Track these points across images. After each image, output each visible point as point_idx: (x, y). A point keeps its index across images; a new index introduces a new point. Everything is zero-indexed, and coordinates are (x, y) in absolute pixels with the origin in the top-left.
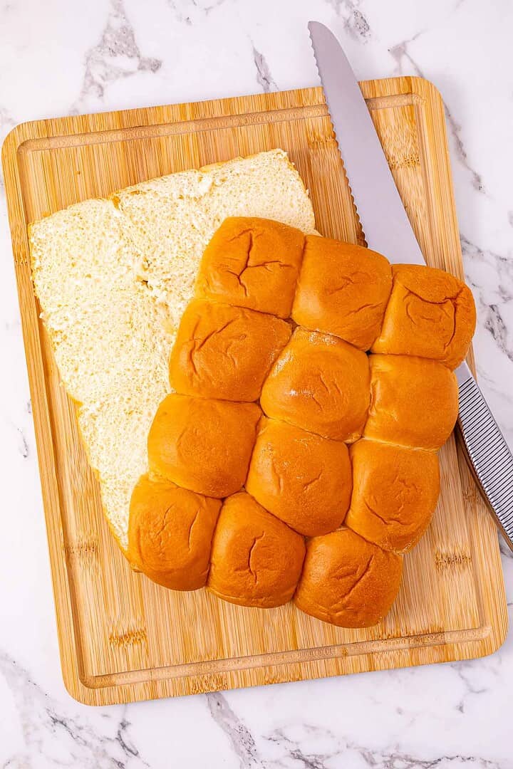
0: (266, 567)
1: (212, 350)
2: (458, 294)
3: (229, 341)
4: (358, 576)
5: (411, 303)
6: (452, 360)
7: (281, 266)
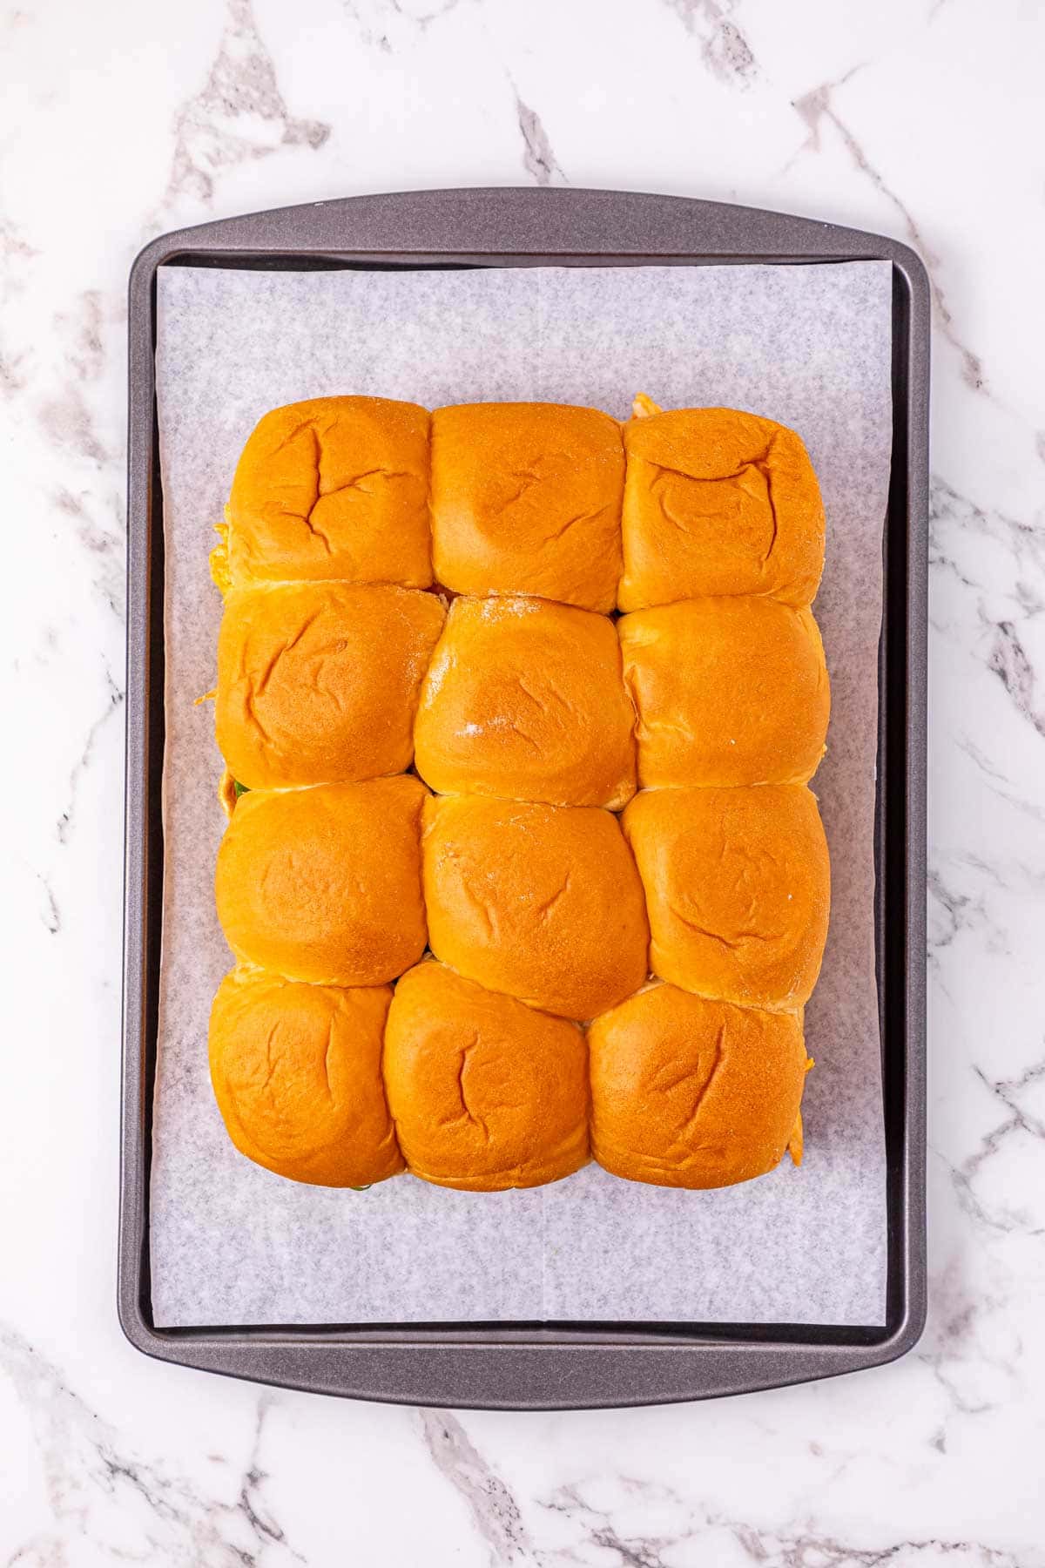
0: (501, 1104)
1: (286, 687)
2: (767, 450)
3: (317, 659)
4: (702, 1078)
5: (669, 492)
6: (784, 587)
7: (387, 477)
